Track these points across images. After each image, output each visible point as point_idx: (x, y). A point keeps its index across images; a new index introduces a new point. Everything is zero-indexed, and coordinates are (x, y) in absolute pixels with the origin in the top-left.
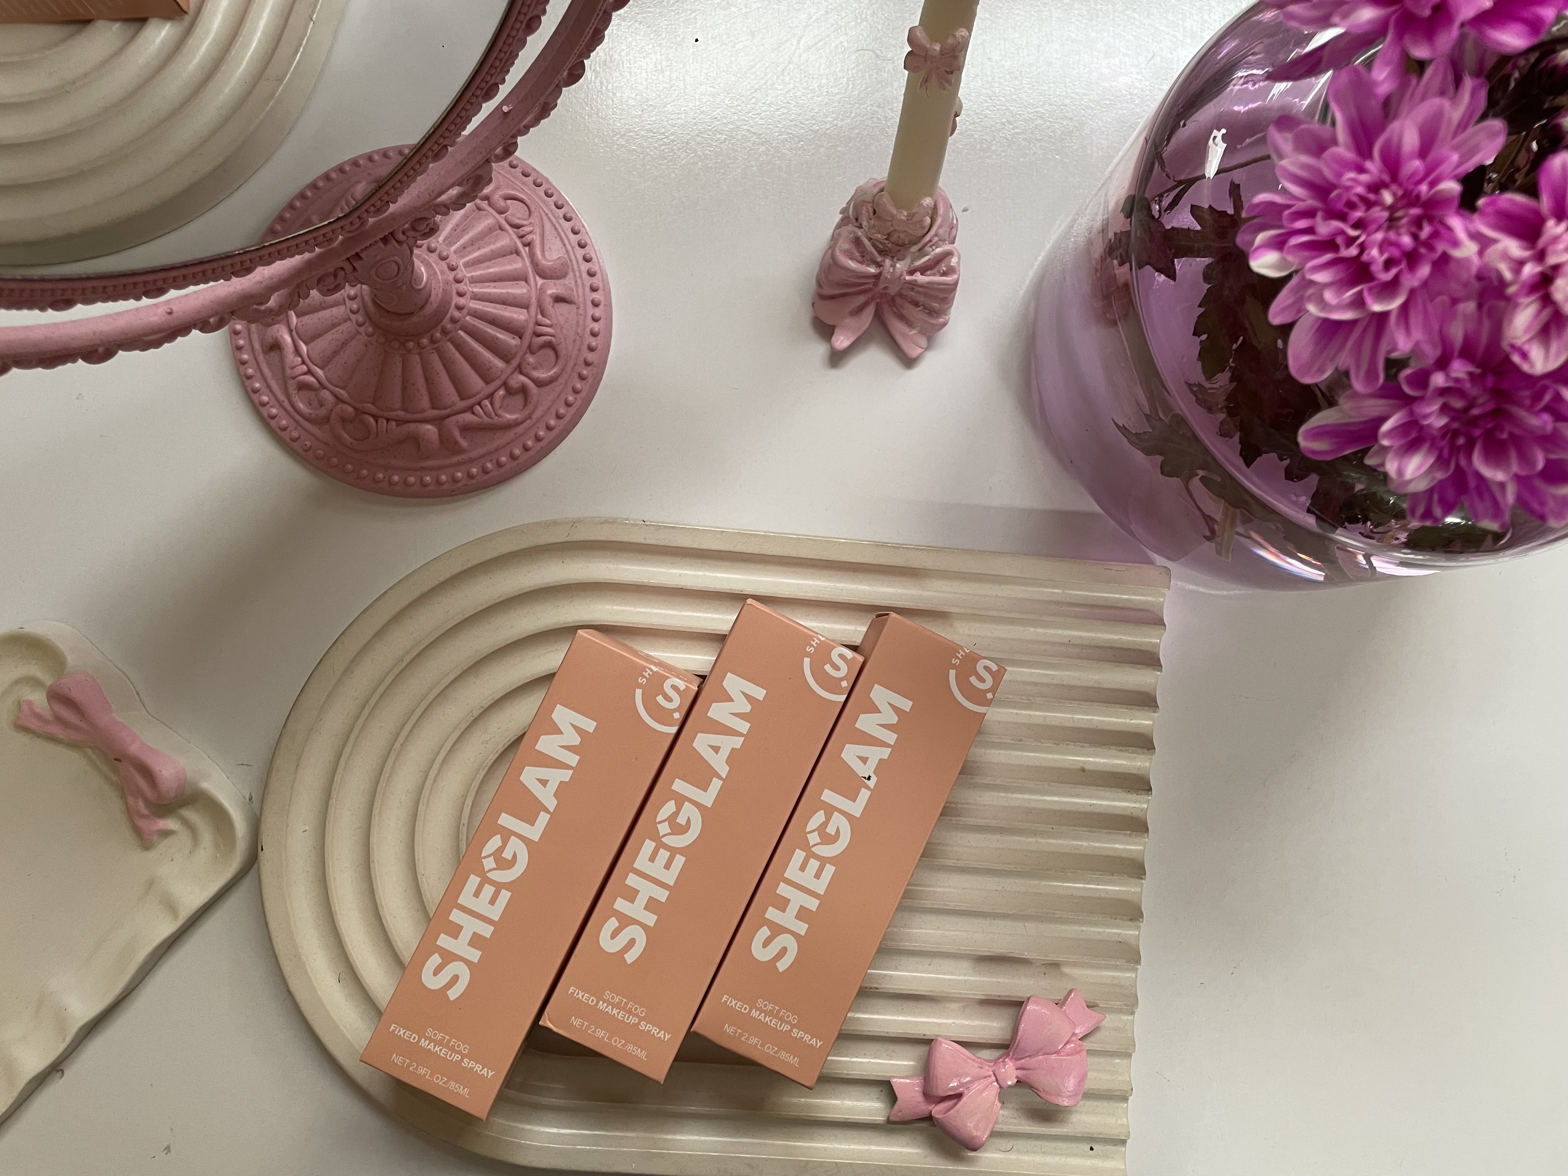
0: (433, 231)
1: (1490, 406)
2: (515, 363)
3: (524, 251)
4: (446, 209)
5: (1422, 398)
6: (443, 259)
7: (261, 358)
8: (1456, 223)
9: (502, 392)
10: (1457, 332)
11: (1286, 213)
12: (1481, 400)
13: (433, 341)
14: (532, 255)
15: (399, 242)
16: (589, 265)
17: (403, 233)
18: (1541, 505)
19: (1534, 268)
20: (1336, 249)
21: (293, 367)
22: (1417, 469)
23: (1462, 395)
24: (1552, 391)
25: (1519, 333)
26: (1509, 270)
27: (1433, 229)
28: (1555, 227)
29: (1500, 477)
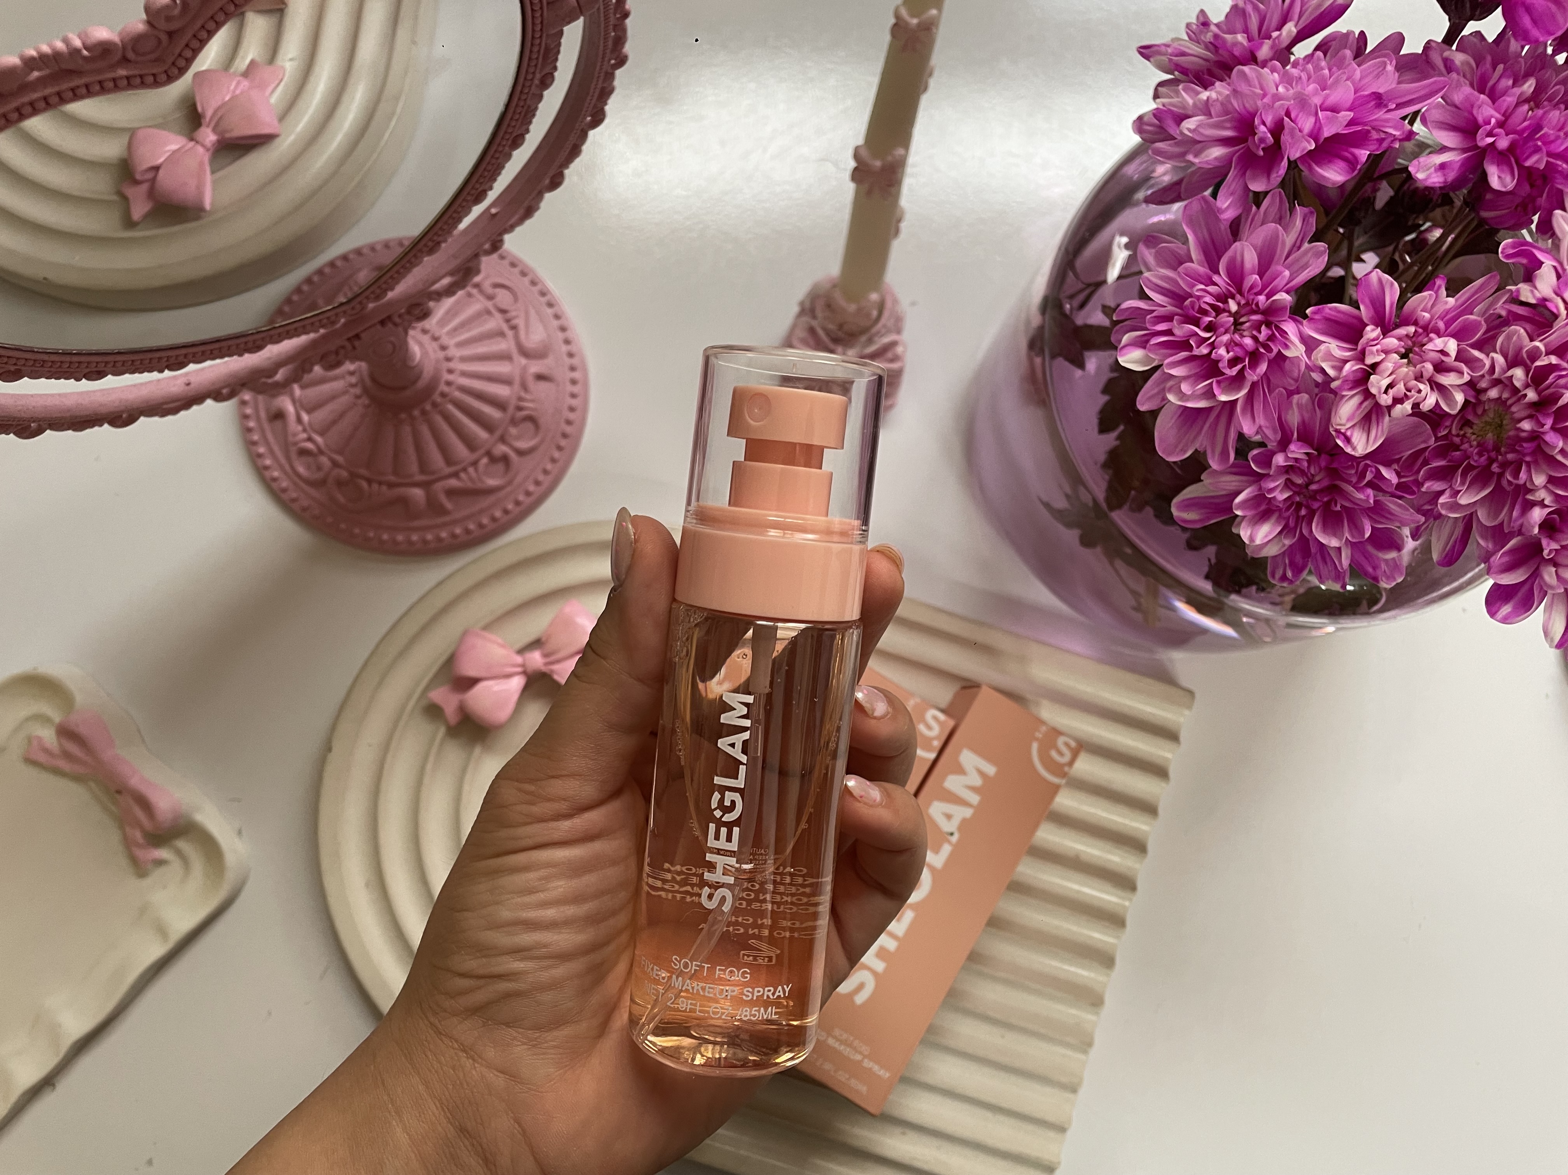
0: (426, 315)
1: (1326, 483)
2: (498, 433)
3: (510, 333)
4: (439, 296)
5: (1268, 475)
6: (435, 339)
7: (266, 425)
8: (1290, 328)
9: (485, 460)
10: (1294, 419)
11: (1148, 317)
12: (1317, 478)
13: (424, 413)
14: (517, 337)
15: (396, 325)
16: (569, 347)
17: (400, 316)
18: (1374, 568)
19: (1353, 366)
20: (1190, 348)
21: (295, 435)
22: (1266, 536)
23: (1302, 473)
24: (1374, 470)
25: (1343, 421)
26: (1333, 367)
27: (1270, 333)
28: (1372, 332)
29: (1334, 543)
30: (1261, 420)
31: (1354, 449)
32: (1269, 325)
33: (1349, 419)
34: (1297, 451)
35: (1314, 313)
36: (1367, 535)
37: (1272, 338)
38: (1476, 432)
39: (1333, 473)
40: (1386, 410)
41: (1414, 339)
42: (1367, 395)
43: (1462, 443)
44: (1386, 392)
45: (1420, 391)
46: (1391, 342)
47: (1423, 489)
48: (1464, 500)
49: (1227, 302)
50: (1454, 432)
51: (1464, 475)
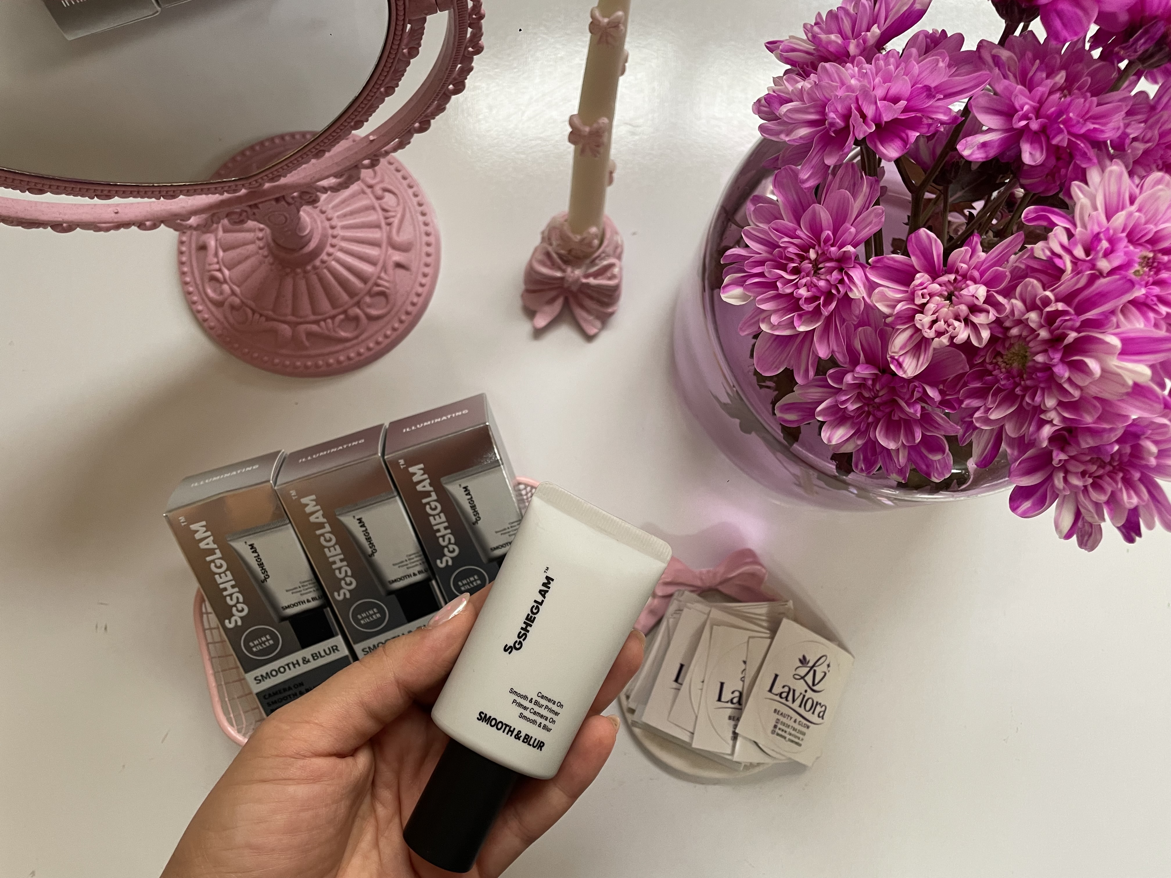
1: (887, 397)
5: (840, 390)
8: (857, 274)
11: (748, 262)
12: (880, 394)
18: (928, 466)
19: (903, 306)
20: (777, 288)
22: (841, 438)
23: (869, 389)
24: (920, 390)
25: (897, 350)
27: (840, 277)
28: (921, 278)
29: (892, 446)
30: (834, 346)
31: (905, 372)
32: (841, 270)
33: (901, 348)
34: (863, 371)
35: (876, 262)
36: (918, 440)
37: (841, 282)
38: (1006, 360)
39: (893, 391)
40: (930, 342)
41: (954, 285)
42: (917, 330)
43: (994, 369)
44: (930, 328)
45: (956, 328)
46: (937, 286)
47: (963, 406)
48: (994, 416)
49: (808, 252)
51: (995, 395)
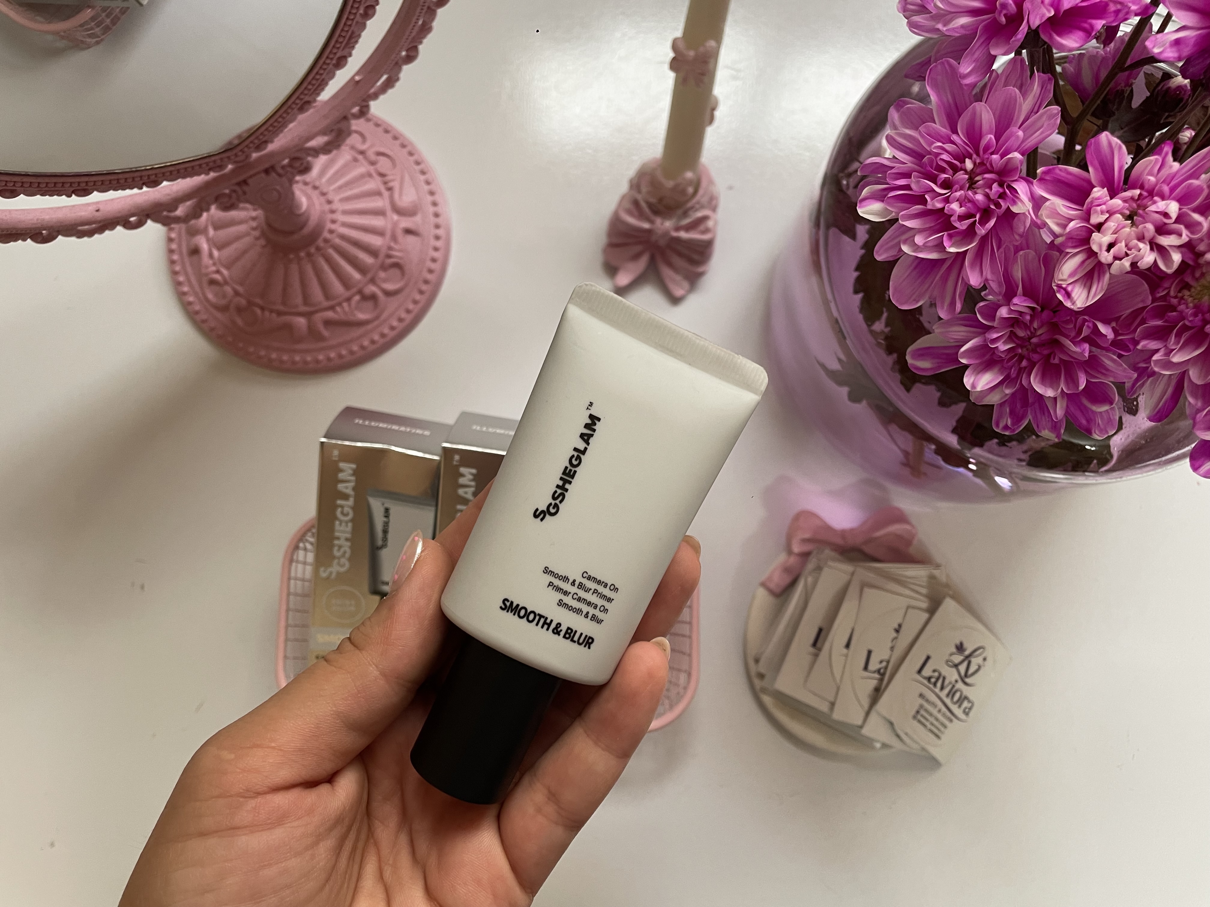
1: (1047, 336)
2: (369, 276)
3: (386, 194)
4: (316, 152)
5: (992, 327)
7: (187, 260)
8: (1021, 188)
9: (357, 298)
10: (1019, 273)
11: (891, 173)
12: (1039, 332)
13: (309, 255)
14: (391, 197)
15: (280, 175)
16: (436, 208)
17: (283, 168)
18: (1089, 421)
19: (1077, 224)
20: (924, 202)
21: (207, 267)
22: (987, 384)
23: (1026, 327)
24: (1091, 325)
25: (1065, 277)
26: (1058, 224)
27: (1001, 190)
28: (1099, 192)
29: (1049, 393)
30: (988, 273)
31: (1074, 303)
32: (1001, 185)
33: (1071, 275)
34: (1021, 304)
35: (1044, 173)
36: (1082, 387)
37: (1003, 196)
38: (1194, 294)
39: (1055, 328)
40: (1107, 267)
41: (1138, 202)
42: (1091, 254)
43: (1180, 304)
44: (1108, 250)
45: (1139, 250)
46: (1117, 202)
47: (1139, 347)
48: (1177, 358)
49: (964, 162)
50: (1172, 293)
51: (1179, 335)
